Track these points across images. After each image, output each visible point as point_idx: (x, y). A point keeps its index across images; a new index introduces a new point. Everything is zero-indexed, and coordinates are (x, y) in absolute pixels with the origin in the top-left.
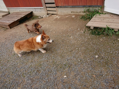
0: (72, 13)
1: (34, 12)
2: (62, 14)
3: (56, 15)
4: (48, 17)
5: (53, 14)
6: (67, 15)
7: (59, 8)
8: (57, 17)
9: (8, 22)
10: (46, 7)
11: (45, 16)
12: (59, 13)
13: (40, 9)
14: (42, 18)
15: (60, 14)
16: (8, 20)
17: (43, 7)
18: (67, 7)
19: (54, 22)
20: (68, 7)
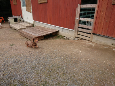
0: (113, 46)
1: (60, 31)
2: (97, 43)
3: (88, 41)
4: (77, 41)
5: (83, 39)
6: (105, 46)
7: (96, 36)
8: (91, 44)
9: (33, 34)
10: (78, 31)
11: (72, 38)
12: (93, 41)
13: (69, 31)
14: (69, 39)
15: (95, 42)
16: (33, 32)
17: (73, 30)
18: (108, 38)
19: (88, 49)
20: (110, 38)
